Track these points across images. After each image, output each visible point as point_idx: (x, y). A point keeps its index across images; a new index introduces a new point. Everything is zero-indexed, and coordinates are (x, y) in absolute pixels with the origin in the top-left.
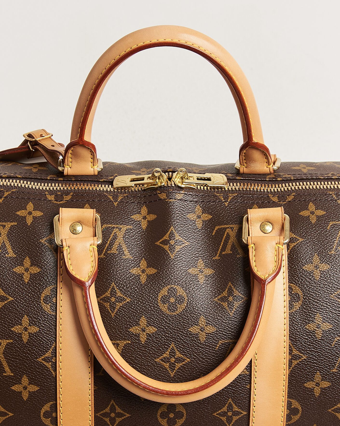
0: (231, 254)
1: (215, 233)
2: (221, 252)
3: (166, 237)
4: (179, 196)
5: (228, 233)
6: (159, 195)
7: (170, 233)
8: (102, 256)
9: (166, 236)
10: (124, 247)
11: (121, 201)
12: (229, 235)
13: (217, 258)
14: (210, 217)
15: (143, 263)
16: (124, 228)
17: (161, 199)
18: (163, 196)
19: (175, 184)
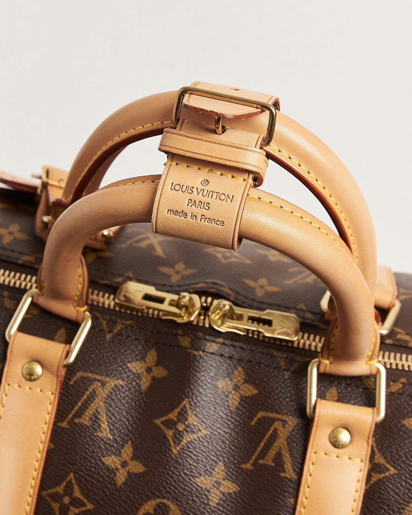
0: (271, 466)
1: (256, 423)
2: (257, 459)
3: (173, 416)
4: (213, 347)
5: (275, 429)
6: (180, 338)
7: (182, 409)
8: (64, 425)
9: (173, 413)
10: (103, 417)
11: (120, 334)
12: (276, 433)
13: (248, 466)
14: (255, 392)
15: (128, 451)
16: (111, 383)
17: (181, 347)
18: (185, 342)
19: (210, 324)
